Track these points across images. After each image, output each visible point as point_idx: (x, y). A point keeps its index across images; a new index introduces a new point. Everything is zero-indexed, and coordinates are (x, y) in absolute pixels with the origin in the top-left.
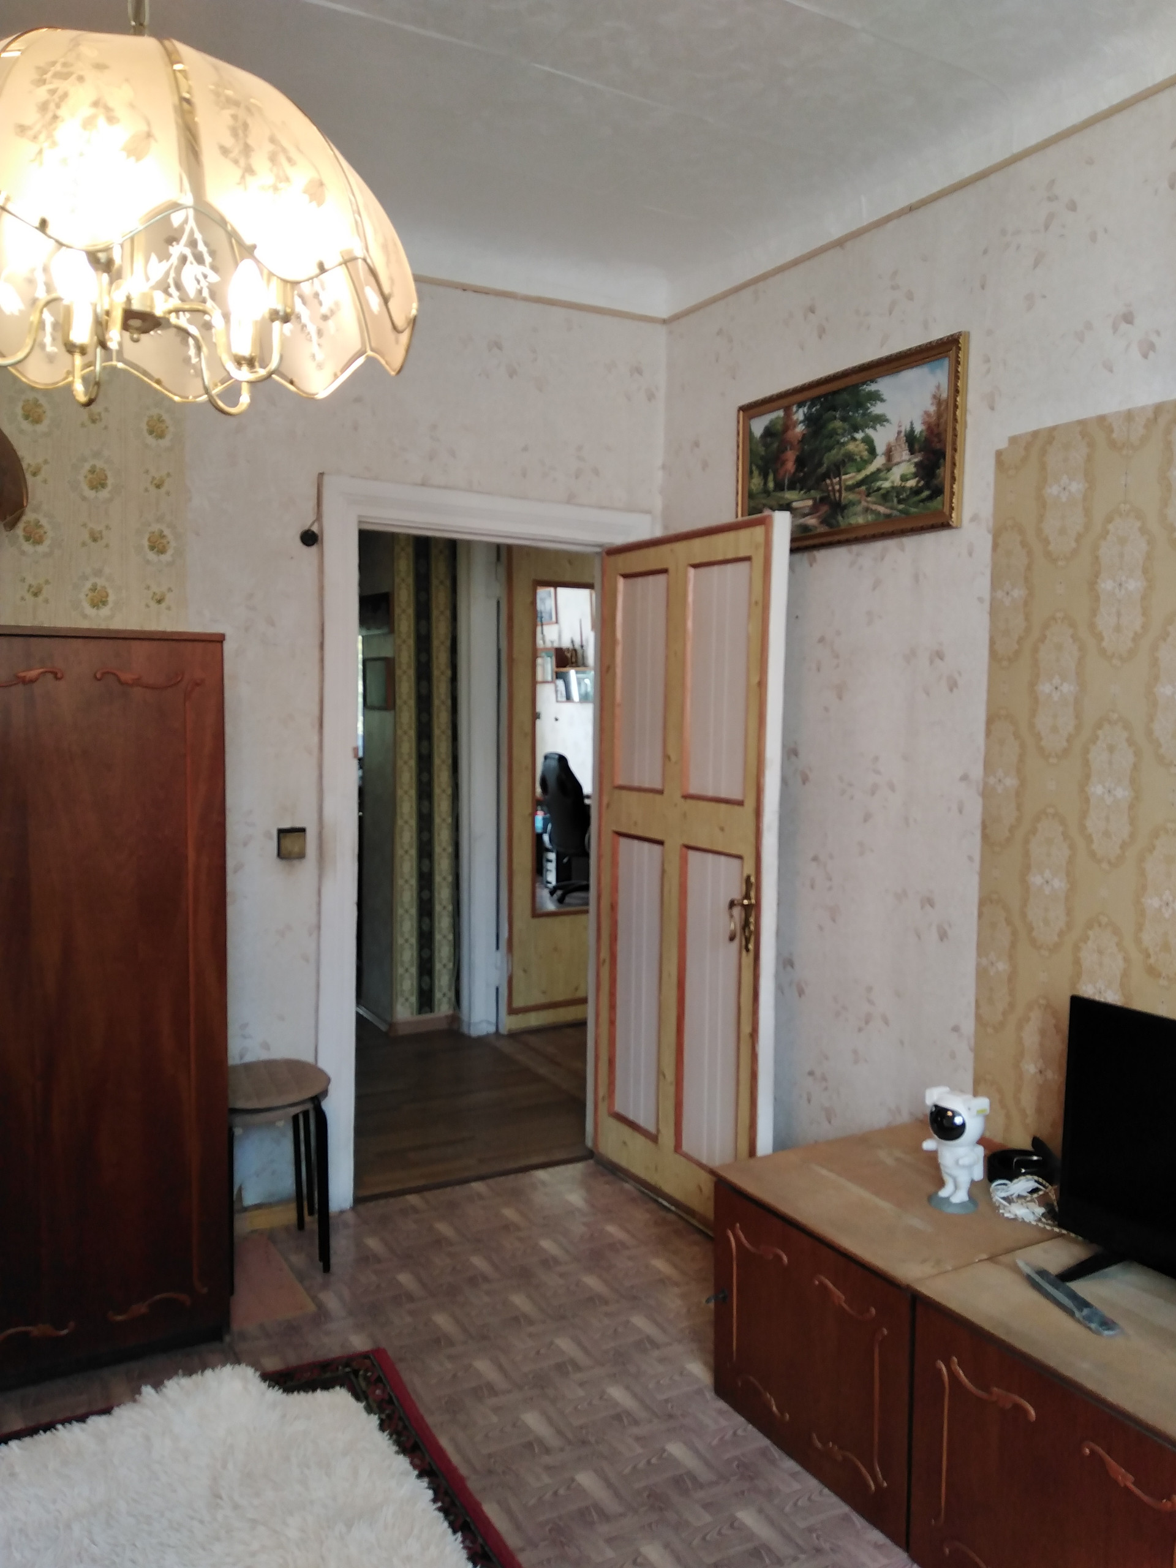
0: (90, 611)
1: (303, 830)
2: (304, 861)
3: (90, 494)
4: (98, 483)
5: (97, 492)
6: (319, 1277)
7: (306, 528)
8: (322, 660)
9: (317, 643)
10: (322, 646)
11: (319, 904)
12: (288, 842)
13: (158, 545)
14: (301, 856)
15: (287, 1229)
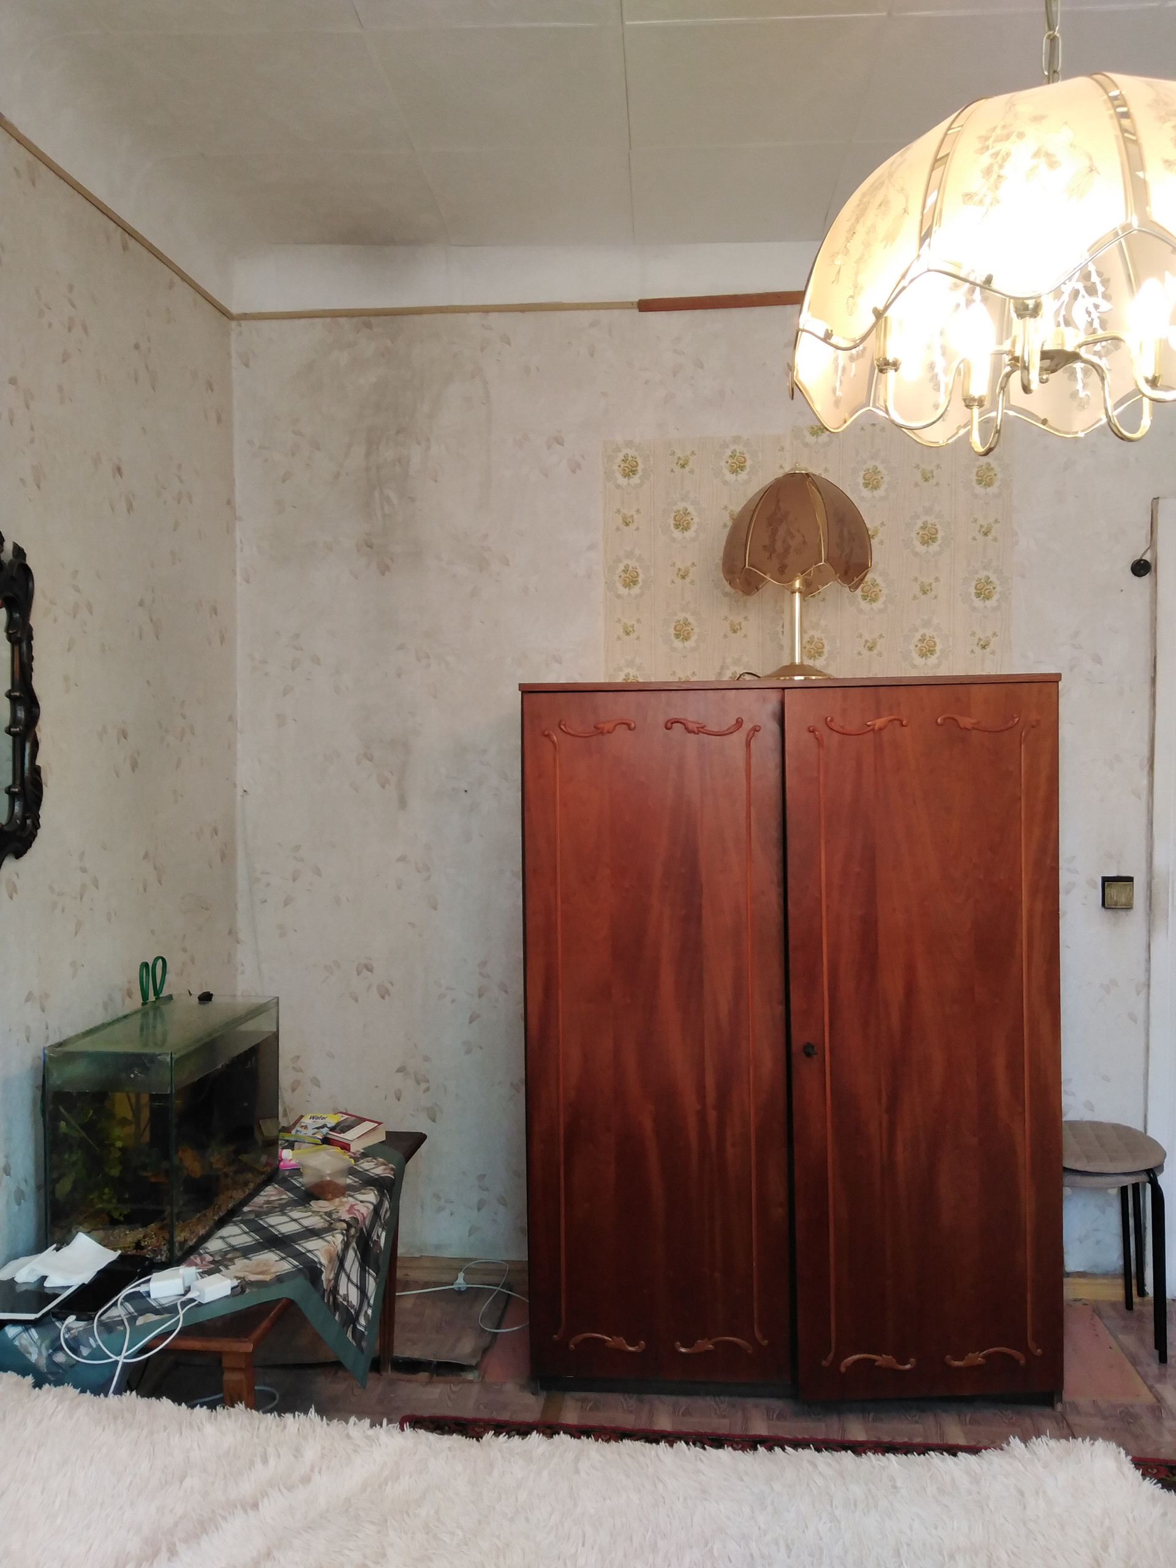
0: (919, 661)
1: (1130, 879)
2: (1131, 912)
3: (920, 548)
4: (929, 538)
5: (928, 546)
6: (1154, 1367)
7: (1138, 558)
8: (1153, 696)
9: (1148, 679)
10: (1153, 681)
11: (1149, 960)
12: (1113, 891)
13: (984, 593)
14: (1128, 907)
15: (1113, 1305)
